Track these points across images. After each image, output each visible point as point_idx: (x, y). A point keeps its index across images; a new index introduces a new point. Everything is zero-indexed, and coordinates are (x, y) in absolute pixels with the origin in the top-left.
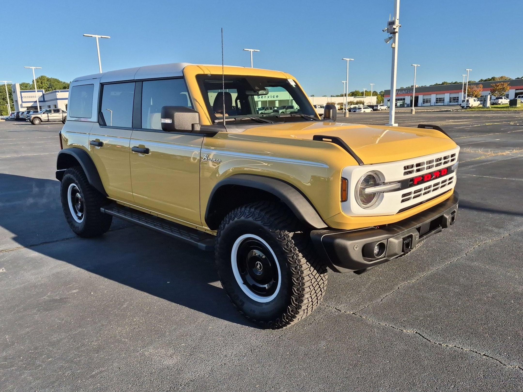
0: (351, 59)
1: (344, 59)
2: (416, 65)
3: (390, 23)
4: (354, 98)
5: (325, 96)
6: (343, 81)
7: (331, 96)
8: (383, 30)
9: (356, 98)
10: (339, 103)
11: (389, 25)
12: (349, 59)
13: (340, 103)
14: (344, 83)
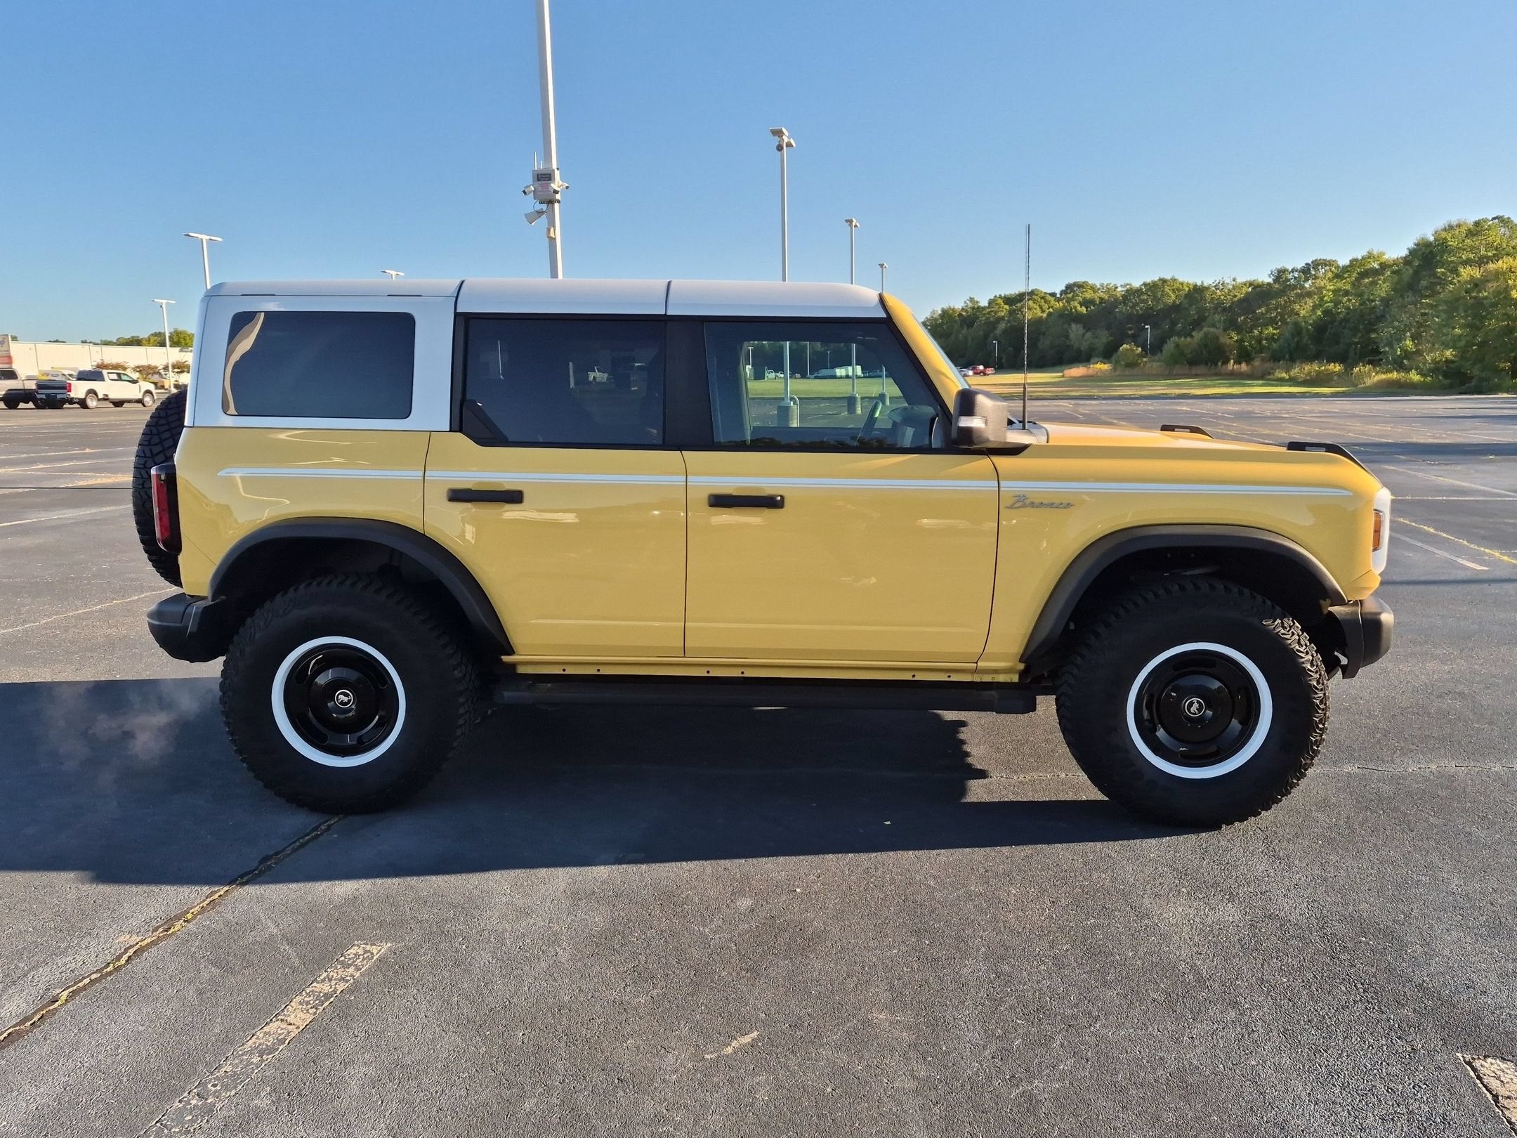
0: (213, 238)
1: (191, 234)
2: (396, 273)
3: (540, 176)
4: (181, 351)
5: (57, 341)
6: (158, 301)
7: (83, 342)
8: (524, 192)
9: (186, 352)
10: (138, 367)
11: (538, 180)
12: (208, 237)
13: (142, 366)
14: (164, 306)
